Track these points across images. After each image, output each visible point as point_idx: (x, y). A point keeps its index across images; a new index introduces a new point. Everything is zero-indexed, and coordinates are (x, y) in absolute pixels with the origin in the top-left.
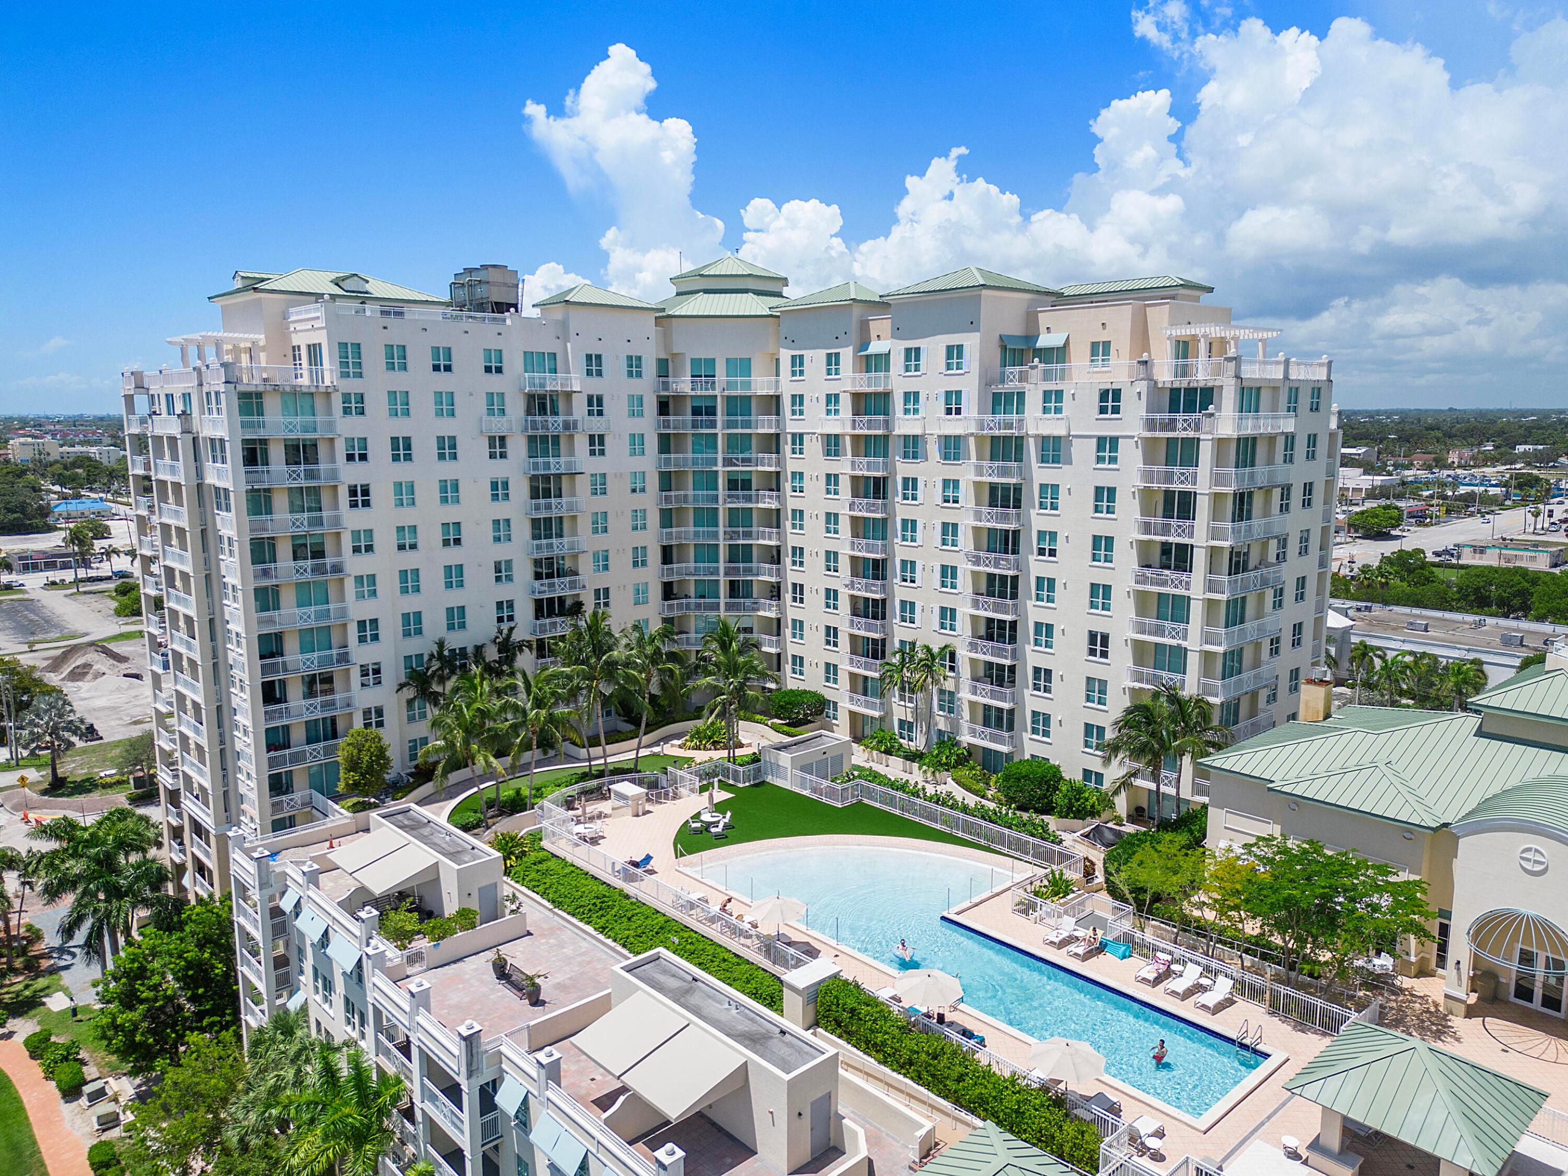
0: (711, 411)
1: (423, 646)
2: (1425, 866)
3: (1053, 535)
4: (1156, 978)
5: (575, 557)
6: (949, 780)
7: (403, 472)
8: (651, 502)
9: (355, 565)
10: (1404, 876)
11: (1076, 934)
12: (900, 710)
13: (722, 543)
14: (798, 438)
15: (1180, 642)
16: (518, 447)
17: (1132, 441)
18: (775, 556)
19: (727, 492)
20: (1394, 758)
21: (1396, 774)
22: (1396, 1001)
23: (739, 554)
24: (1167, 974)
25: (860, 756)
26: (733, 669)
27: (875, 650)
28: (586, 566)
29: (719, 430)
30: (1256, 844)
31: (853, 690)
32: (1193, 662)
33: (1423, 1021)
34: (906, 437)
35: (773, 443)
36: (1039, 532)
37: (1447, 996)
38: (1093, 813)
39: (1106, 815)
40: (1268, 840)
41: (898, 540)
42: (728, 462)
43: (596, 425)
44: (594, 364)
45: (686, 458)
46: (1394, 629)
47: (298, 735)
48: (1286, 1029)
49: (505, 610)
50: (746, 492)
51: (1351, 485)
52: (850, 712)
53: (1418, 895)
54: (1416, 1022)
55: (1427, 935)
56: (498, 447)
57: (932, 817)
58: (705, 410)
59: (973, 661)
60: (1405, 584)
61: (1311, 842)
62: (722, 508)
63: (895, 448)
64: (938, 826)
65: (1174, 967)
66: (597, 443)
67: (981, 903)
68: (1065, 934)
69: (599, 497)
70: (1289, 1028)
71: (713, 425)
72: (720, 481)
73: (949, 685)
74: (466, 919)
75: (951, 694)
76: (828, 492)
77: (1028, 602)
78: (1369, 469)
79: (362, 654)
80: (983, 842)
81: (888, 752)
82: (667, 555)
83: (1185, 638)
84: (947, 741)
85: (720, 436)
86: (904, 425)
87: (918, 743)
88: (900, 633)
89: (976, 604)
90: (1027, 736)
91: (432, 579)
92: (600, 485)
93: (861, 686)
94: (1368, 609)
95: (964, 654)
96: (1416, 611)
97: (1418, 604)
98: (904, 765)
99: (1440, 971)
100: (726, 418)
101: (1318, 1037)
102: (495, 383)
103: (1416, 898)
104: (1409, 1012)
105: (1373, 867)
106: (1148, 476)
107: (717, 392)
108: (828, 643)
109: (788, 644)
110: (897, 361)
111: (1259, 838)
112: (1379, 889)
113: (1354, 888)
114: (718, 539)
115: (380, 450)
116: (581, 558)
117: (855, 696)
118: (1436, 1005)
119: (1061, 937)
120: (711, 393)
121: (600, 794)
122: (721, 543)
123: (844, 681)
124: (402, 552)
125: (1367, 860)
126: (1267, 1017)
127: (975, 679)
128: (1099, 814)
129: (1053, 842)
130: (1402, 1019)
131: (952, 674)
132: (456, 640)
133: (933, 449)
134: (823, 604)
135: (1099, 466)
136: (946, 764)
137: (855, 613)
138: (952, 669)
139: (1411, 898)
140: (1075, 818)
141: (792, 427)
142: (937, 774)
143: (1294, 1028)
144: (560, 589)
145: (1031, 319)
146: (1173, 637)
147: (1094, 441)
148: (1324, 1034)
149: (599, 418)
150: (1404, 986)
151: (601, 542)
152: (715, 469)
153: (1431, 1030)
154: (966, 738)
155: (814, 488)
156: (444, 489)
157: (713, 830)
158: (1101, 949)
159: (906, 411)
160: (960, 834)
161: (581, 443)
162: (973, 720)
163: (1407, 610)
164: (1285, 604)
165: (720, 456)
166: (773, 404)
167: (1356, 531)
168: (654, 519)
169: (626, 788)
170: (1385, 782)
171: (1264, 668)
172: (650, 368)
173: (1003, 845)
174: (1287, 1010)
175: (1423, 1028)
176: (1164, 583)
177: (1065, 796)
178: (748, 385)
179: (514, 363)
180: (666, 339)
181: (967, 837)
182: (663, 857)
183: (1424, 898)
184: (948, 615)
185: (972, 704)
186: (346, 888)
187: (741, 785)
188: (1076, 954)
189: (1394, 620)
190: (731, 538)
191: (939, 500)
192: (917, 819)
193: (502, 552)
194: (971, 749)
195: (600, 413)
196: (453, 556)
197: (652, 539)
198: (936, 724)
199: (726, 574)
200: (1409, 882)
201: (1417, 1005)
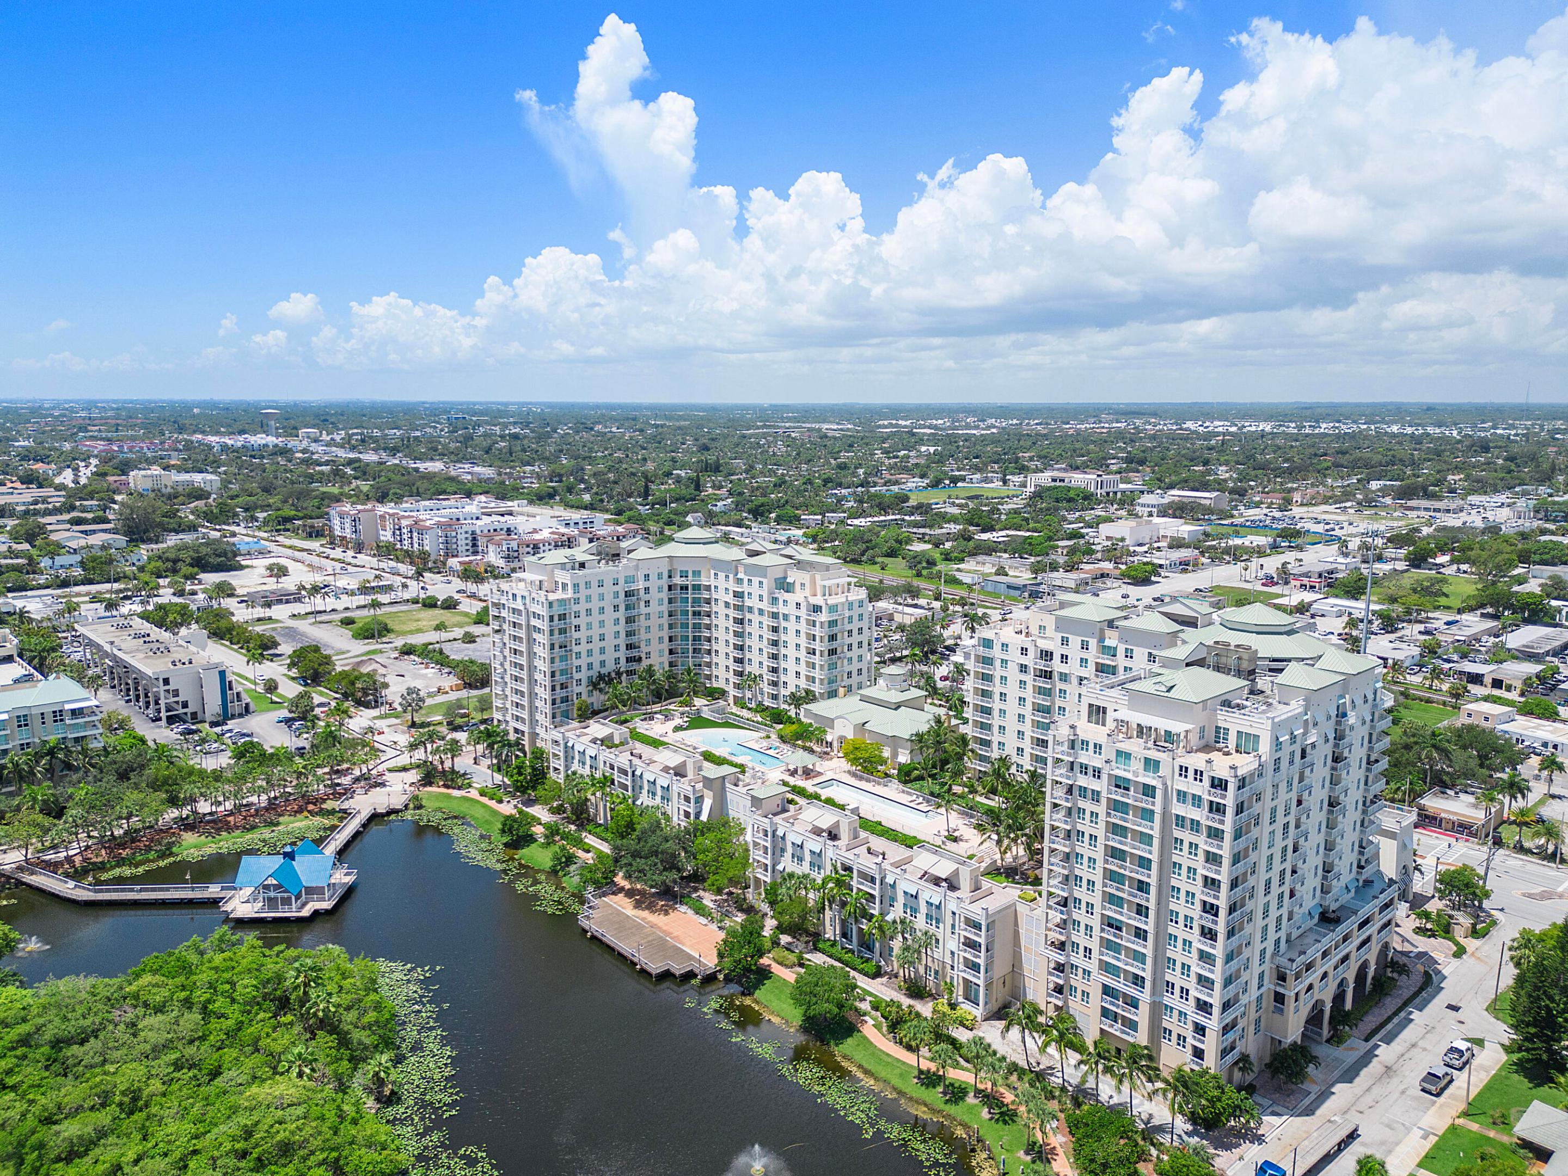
0: (687, 588)
1: (594, 673)
7: (589, 619)
8: (665, 621)
9: (576, 649)
12: (749, 695)
13: (690, 635)
16: (622, 608)
18: (709, 639)
23: (695, 639)
25: (735, 710)
26: (691, 681)
27: (740, 674)
28: (643, 644)
35: (708, 602)
43: (647, 597)
44: (647, 577)
45: (678, 605)
47: (558, 701)
49: (617, 661)
56: (616, 608)
58: (684, 588)
62: (691, 622)
66: (647, 603)
74: (622, 744)
79: (577, 676)
82: (671, 639)
84: (760, 704)
86: (748, 603)
87: (753, 705)
88: (748, 669)
91: (596, 652)
92: (648, 616)
93: (737, 686)
102: (616, 588)
110: (746, 581)
115: (583, 613)
121: (652, 719)
123: (732, 685)
132: (603, 671)
133: (756, 612)
144: (634, 653)
145: (786, 572)
151: (648, 636)
154: (766, 703)
155: (722, 617)
161: (642, 604)
166: (708, 588)
168: (666, 626)
169: (658, 716)
172: (665, 575)
179: (621, 582)
180: (671, 563)
182: (670, 732)
186: (590, 738)
193: (617, 642)
194: (767, 708)
196: (602, 644)
197: (665, 634)
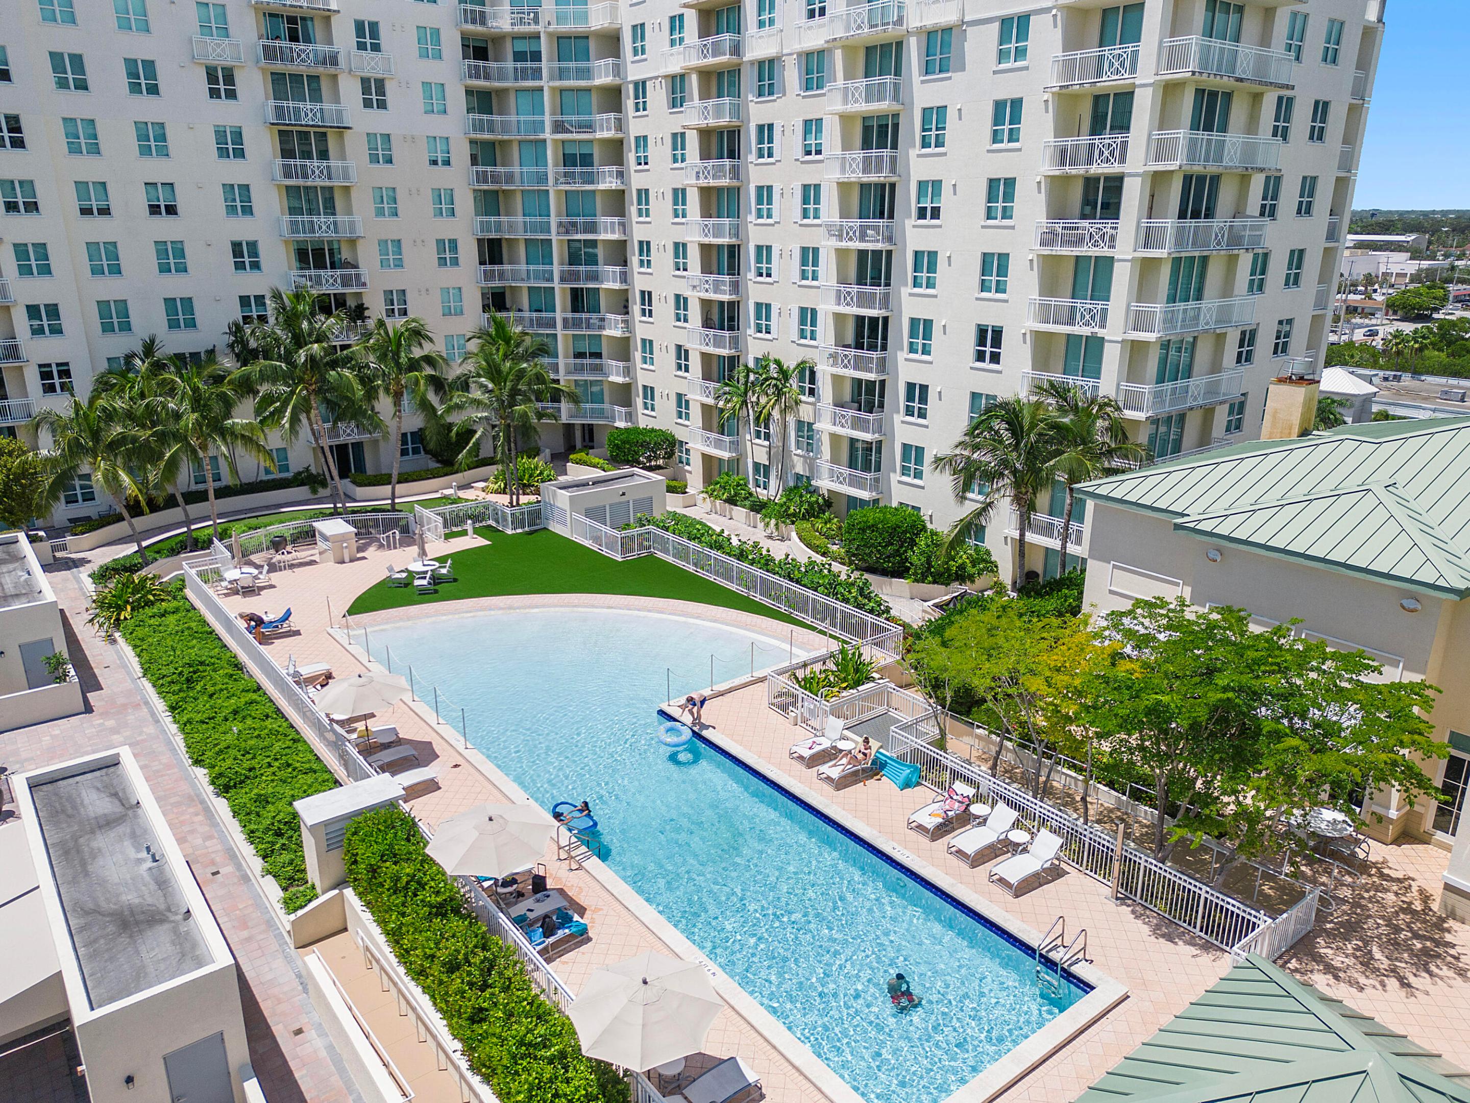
2: (1434, 661)
3: (937, 185)
4: (939, 827)
5: (353, 242)
6: (794, 535)
10: (1392, 675)
11: (842, 745)
14: (641, 87)
15: (1096, 329)
17: (1048, 17)
19: (562, 169)
20: (1401, 479)
21: (1402, 502)
22: (1352, 886)
24: (965, 819)
29: (545, 83)
30: (1130, 612)
31: (707, 427)
32: (1112, 358)
33: (1397, 930)
34: (761, 63)
36: (920, 183)
37: (1448, 887)
38: (961, 576)
39: (980, 582)
40: (1151, 606)
41: (752, 218)
42: (559, 127)
46: (1426, 399)
48: (1141, 929)
50: (585, 169)
51: (1395, 269)
52: (703, 454)
53: (1416, 710)
54: (1384, 930)
55: (1422, 783)
57: (727, 574)
59: (837, 379)
60: (1443, 355)
61: (1226, 611)
63: (749, 79)
64: (733, 587)
65: (978, 809)
67: (730, 691)
68: (826, 744)
69: (382, 166)
70: (1146, 929)
71: (537, 74)
72: (549, 153)
73: (806, 413)
75: (810, 425)
76: (675, 160)
77: (903, 289)
78: (1416, 255)
80: (783, 609)
81: (732, 501)
83: (1103, 326)
85: (546, 89)
89: (839, 298)
90: (895, 477)
94: (1397, 378)
95: (825, 371)
96: (1453, 381)
97: (1456, 374)
98: (748, 517)
99: (1440, 836)
100: (556, 64)
101: (1193, 950)
103: (1409, 717)
104: (1373, 908)
105: (1334, 657)
106: (1068, 68)
107: (540, 28)
108: (679, 367)
109: (639, 371)
111: (1138, 603)
112: (1341, 697)
113: (1292, 693)
114: (549, 231)
116: (361, 247)
117: (709, 434)
118: (1426, 898)
119: (817, 749)
120: (533, 28)
122: (554, 237)
124: (87, 218)
125: (1324, 644)
126: (1112, 905)
127: (839, 404)
128: (971, 578)
129: (871, 611)
130: (1358, 922)
131: (811, 399)
134: (673, 316)
135: (1003, 66)
136: (794, 515)
137: (707, 323)
138: (812, 392)
139: (1400, 715)
140: (935, 582)
141: (634, 73)
142: (782, 526)
143: (1156, 931)
146: (1087, 324)
147: (996, 25)
148: (1207, 947)
149: (374, 54)
150: (1372, 858)
152: (542, 136)
153: (1410, 949)
156: (143, 136)
157: (417, 582)
158: (876, 769)
159: (761, 24)
160: (758, 598)
162: (835, 460)
163: (1442, 380)
164: (1268, 287)
165: (548, 119)
167: (1395, 313)
170: (1381, 515)
171: (1224, 376)
173: (807, 613)
174: (1149, 894)
175: (1396, 944)
176: (1079, 241)
177: (922, 553)
178: (585, 17)
181: (767, 602)
183: (1425, 716)
184: (808, 316)
185: (834, 438)
187: (509, 532)
188: (829, 778)
189: (1427, 391)
190: (567, 232)
191: (799, 152)
192: (712, 578)
195: (376, 48)
198: (793, 467)
199: (563, 280)
200: (1400, 686)
201: (1390, 897)
